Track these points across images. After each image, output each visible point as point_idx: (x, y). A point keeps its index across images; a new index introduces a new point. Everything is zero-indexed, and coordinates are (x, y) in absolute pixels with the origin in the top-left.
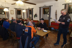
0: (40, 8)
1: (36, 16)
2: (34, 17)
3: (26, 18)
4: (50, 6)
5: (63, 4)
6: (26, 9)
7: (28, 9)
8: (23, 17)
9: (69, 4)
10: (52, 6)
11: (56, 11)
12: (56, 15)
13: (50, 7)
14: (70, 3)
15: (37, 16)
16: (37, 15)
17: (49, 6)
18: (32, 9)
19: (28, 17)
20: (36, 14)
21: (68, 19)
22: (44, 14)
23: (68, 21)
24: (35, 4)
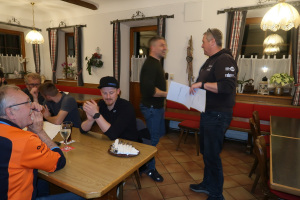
0: (117, 24)
1: (96, 62)
2: (89, 69)
3: (47, 71)
4: (165, 18)
5: (219, 12)
6: (49, 30)
7: (59, 29)
8: (31, 68)
9: (244, 10)
10: (172, 17)
11: (191, 41)
12: (190, 59)
13: (161, 22)
14: (252, 8)
15: (100, 65)
16: (102, 60)
17: (158, 18)
18: (80, 28)
19: (60, 68)
20: (96, 56)
21: (227, 69)
22: (133, 57)
23: (228, 75)
24: (93, 7)
